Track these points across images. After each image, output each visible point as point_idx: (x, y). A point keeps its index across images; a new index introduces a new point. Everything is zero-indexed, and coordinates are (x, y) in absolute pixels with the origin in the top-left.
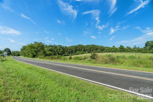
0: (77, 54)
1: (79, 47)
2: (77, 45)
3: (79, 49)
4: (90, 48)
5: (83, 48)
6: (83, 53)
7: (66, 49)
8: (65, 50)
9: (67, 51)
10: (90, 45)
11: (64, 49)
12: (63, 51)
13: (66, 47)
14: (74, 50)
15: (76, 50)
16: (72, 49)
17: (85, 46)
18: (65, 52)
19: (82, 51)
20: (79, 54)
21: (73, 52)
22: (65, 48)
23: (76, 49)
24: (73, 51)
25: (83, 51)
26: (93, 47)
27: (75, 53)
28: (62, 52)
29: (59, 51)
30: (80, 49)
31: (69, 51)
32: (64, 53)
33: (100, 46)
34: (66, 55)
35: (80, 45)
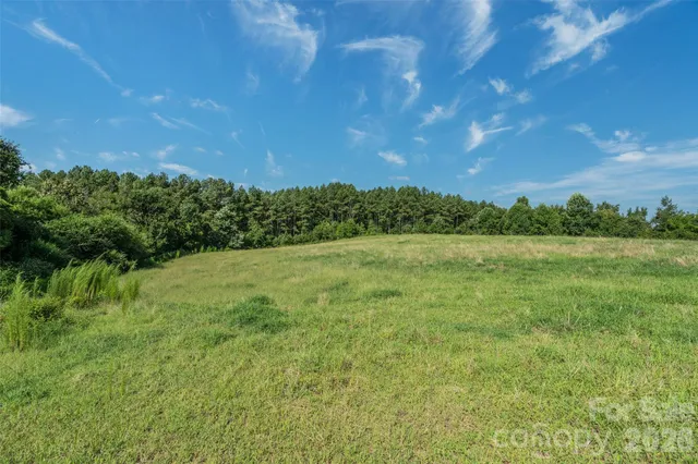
0: (321, 237)
1: (332, 199)
2: (323, 188)
3: (332, 210)
4: (391, 208)
5: (355, 202)
6: (356, 233)
7: (257, 205)
8: (251, 210)
9: (264, 217)
10: (393, 190)
11: (247, 201)
12: (234, 214)
13: (258, 195)
14: (306, 212)
15: (317, 216)
16: (295, 208)
17: (363, 193)
18: (251, 220)
19: (351, 220)
20: (335, 239)
21: (299, 223)
22: (251, 198)
23: (313, 206)
24: (298, 219)
25: (357, 222)
26: (412, 197)
27: (311, 228)
28: (227, 223)
29: (212, 215)
30: (336, 207)
31: (273, 218)
32: (243, 226)
33: (444, 194)
34: (256, 238)
35: (339, 186)
